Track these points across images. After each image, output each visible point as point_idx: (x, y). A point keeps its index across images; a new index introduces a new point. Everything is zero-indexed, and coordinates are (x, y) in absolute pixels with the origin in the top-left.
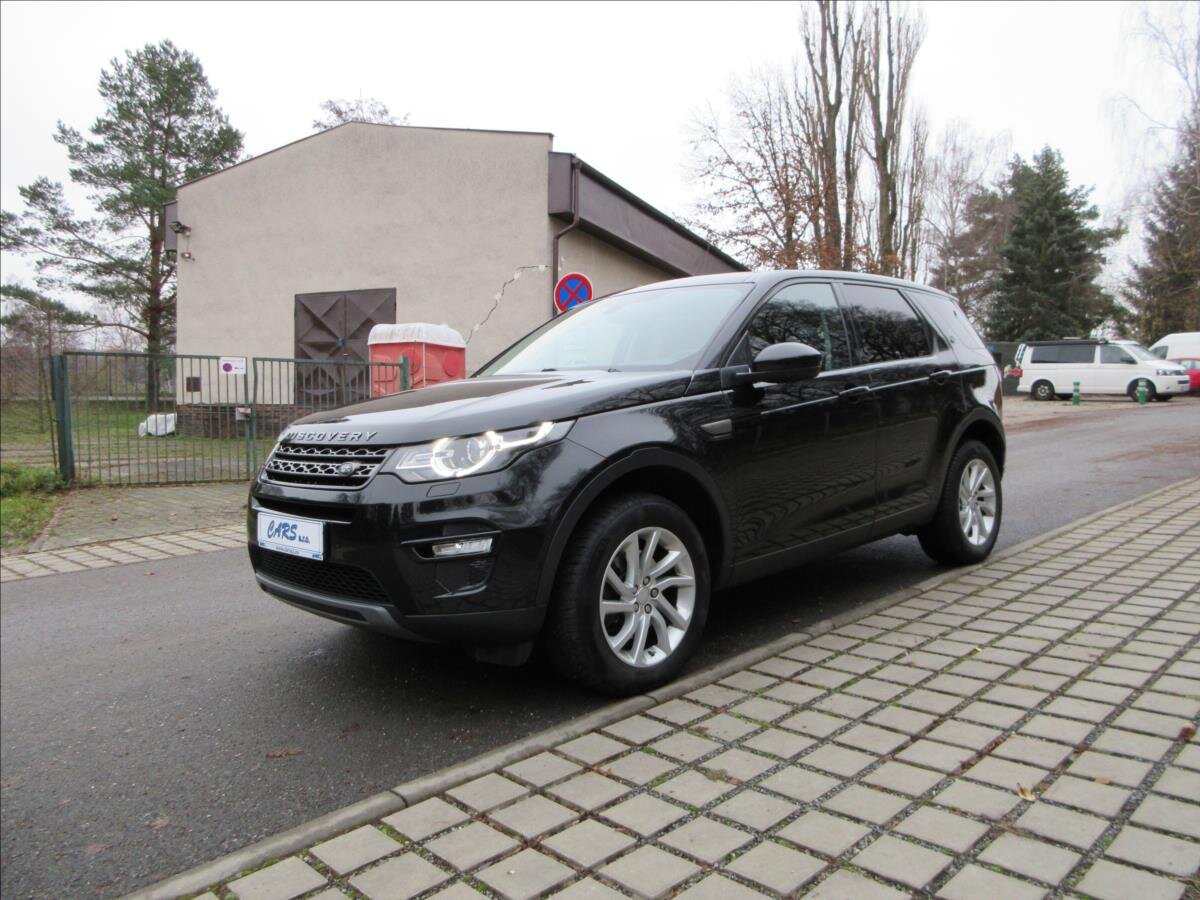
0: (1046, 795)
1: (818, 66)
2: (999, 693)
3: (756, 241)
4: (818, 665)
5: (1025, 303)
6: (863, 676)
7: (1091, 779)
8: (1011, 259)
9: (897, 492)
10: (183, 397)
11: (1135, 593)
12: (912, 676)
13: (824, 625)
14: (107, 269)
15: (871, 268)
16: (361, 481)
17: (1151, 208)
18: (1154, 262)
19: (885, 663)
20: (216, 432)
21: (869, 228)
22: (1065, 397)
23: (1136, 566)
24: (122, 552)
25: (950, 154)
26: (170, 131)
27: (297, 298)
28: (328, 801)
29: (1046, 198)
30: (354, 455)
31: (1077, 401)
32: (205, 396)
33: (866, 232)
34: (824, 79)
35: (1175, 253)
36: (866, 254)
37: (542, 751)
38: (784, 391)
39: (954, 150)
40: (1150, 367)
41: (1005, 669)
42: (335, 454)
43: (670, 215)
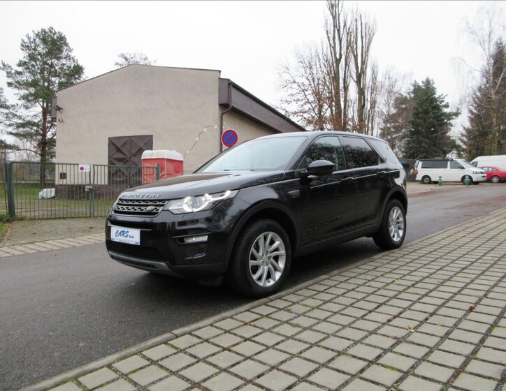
0: (418, 330)
1: (332, 42)
2: (403, 296)
3: (306, 115)
4: (333, 286)
5: (420, 143)
6: (351, 290)
7: (435, 324)
8: (413, 124)
9: (364, 219)
10: (58, 181)
11: (457, 259)
12: (370, 290)
13: (336, 272)
14: (23, 125)
15: (354, 128)
16: (155, 213)
17: (470, 104)
18: (472, 126)
19: (359, 286)
20: (73, 196)
21: (353, 111)
22: (436, 183)
23: (458, 250)
24: (39, 247)
25: (387, 80)
26: (52, 66)
27: (109, 139)
28: (146, 336)
29: (427, 99)
30: (151, 203)
31: (441, 184)
32: (69, 181)
33: (352, 113)
34: (334, 48)
35: (480, 123)
36: (352, 122)
37: (227, 318)
38: (318, 179)
39: (389, 78)
40: (470, 170)
41: (406, 287)
42: (144, 203)
43: (269, 104)
